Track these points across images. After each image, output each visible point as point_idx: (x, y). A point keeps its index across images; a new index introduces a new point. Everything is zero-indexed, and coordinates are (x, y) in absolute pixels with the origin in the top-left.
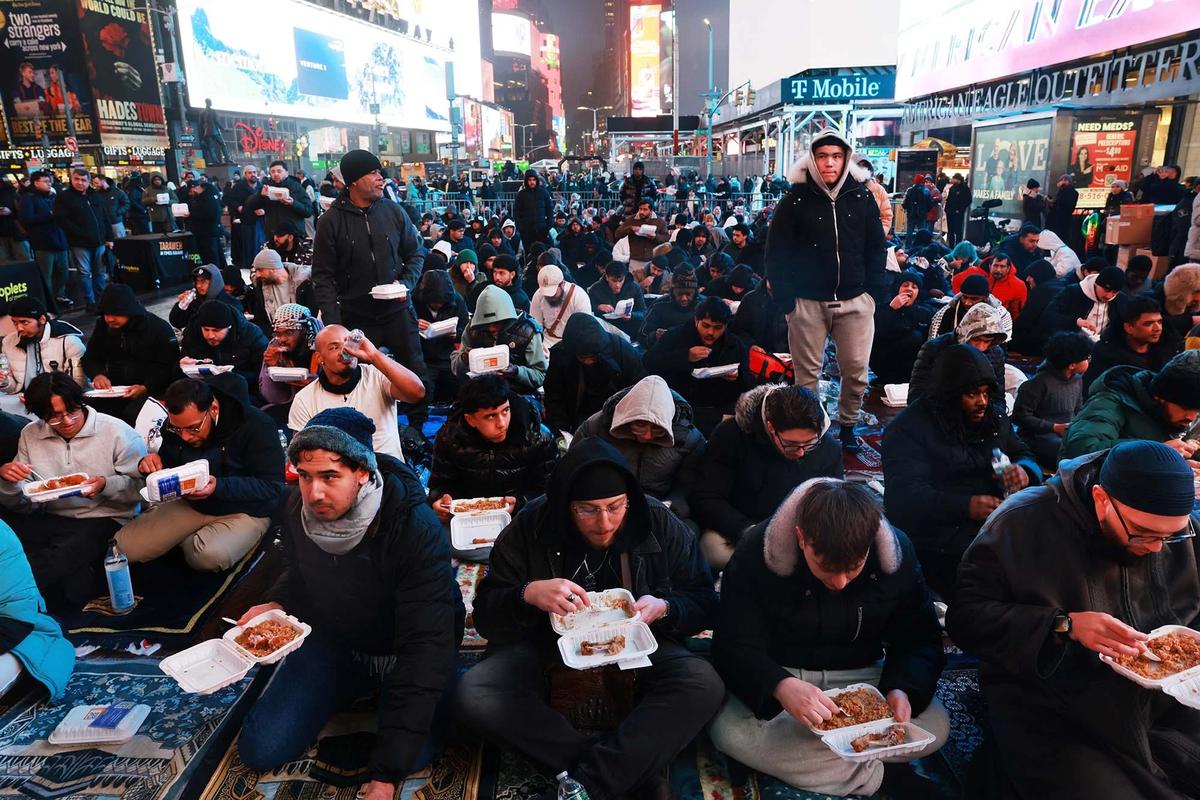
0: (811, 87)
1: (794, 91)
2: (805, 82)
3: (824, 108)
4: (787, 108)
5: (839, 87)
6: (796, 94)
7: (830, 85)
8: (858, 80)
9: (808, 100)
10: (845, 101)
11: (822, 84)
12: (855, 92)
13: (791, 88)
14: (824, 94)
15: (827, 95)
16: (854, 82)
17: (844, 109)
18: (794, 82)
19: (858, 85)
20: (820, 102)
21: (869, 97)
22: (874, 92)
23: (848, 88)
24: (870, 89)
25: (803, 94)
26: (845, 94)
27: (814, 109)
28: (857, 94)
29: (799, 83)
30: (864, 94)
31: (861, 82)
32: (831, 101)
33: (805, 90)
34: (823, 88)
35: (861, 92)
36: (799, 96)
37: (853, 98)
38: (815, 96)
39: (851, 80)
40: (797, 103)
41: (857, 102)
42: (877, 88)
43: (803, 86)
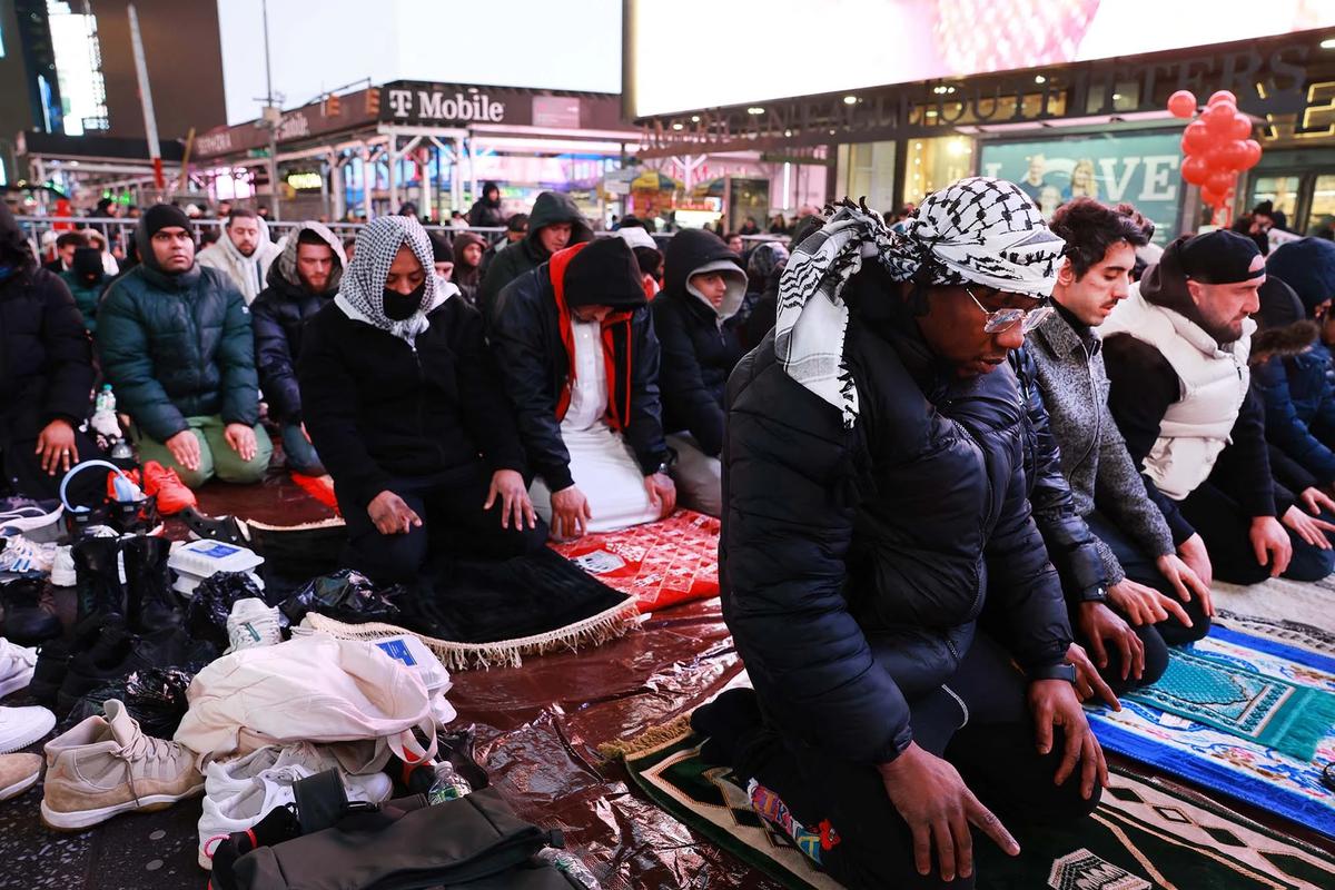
0: (416, 101)
1: (393, 105)
2: (409, 94)
3: (434, 133)
4: (382, 128)
5: (453, 104)
6: (396, 110)
7: (442, 100)
8: (476, 98)
9: (413, 119)
10: (459, 124)
11: (430, 98)
12: (473, 114)
13: (389, 101)
14: (434, 113)
15: (438, 115)
16: (472, 101)
17: (459, 134)
18: (393, 93)
19: (477, 105)
20: (429, 122)
21: (491, 122)
22: (497, 115)
23: (465, 108)
24: (493, 111)
25: (406, 110)
26: (461, 116)
27: (420, 132)
28: (477, 117)
29: (401, 94)
30: (485, 117)
31: (480, 101)
32: (444, 123)
33: (409, 106)
34: (432, 106)
35: (481, 114)
36: (401, 113)
37: (472, 121)
38: (423, 115)
39: (469, 97)
40: (399, 122)
41: (475, 127)
42: (500, 110)
43: (406, 99)
